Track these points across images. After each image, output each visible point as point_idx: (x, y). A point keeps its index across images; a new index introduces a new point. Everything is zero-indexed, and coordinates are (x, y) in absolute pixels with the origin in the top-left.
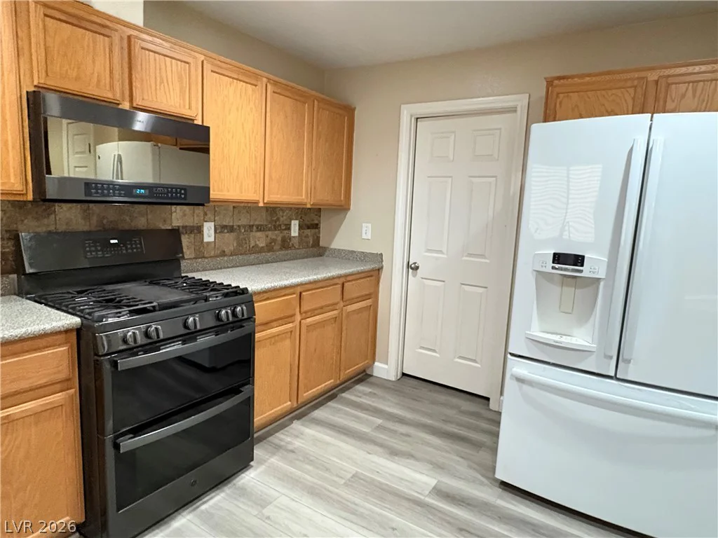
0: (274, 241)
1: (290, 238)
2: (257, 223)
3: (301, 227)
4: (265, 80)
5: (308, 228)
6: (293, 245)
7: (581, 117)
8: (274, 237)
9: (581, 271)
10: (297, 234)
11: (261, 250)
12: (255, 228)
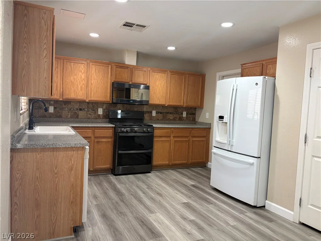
0: (175, 117)
1: (183, 117)
2: (170, 112)
3: (187, 114)
4: (169, 71)
5: (190, 114)
6: (184, 119)
7: (249, 76)
8: (176, 116)
9: (223, 121)
10: (185, 116)
11: (171, 120)
12: (169, 113)
